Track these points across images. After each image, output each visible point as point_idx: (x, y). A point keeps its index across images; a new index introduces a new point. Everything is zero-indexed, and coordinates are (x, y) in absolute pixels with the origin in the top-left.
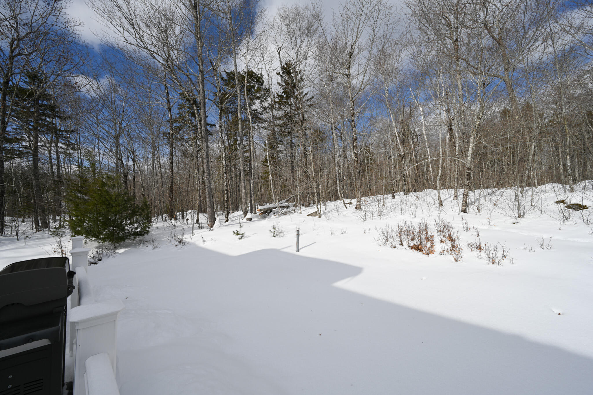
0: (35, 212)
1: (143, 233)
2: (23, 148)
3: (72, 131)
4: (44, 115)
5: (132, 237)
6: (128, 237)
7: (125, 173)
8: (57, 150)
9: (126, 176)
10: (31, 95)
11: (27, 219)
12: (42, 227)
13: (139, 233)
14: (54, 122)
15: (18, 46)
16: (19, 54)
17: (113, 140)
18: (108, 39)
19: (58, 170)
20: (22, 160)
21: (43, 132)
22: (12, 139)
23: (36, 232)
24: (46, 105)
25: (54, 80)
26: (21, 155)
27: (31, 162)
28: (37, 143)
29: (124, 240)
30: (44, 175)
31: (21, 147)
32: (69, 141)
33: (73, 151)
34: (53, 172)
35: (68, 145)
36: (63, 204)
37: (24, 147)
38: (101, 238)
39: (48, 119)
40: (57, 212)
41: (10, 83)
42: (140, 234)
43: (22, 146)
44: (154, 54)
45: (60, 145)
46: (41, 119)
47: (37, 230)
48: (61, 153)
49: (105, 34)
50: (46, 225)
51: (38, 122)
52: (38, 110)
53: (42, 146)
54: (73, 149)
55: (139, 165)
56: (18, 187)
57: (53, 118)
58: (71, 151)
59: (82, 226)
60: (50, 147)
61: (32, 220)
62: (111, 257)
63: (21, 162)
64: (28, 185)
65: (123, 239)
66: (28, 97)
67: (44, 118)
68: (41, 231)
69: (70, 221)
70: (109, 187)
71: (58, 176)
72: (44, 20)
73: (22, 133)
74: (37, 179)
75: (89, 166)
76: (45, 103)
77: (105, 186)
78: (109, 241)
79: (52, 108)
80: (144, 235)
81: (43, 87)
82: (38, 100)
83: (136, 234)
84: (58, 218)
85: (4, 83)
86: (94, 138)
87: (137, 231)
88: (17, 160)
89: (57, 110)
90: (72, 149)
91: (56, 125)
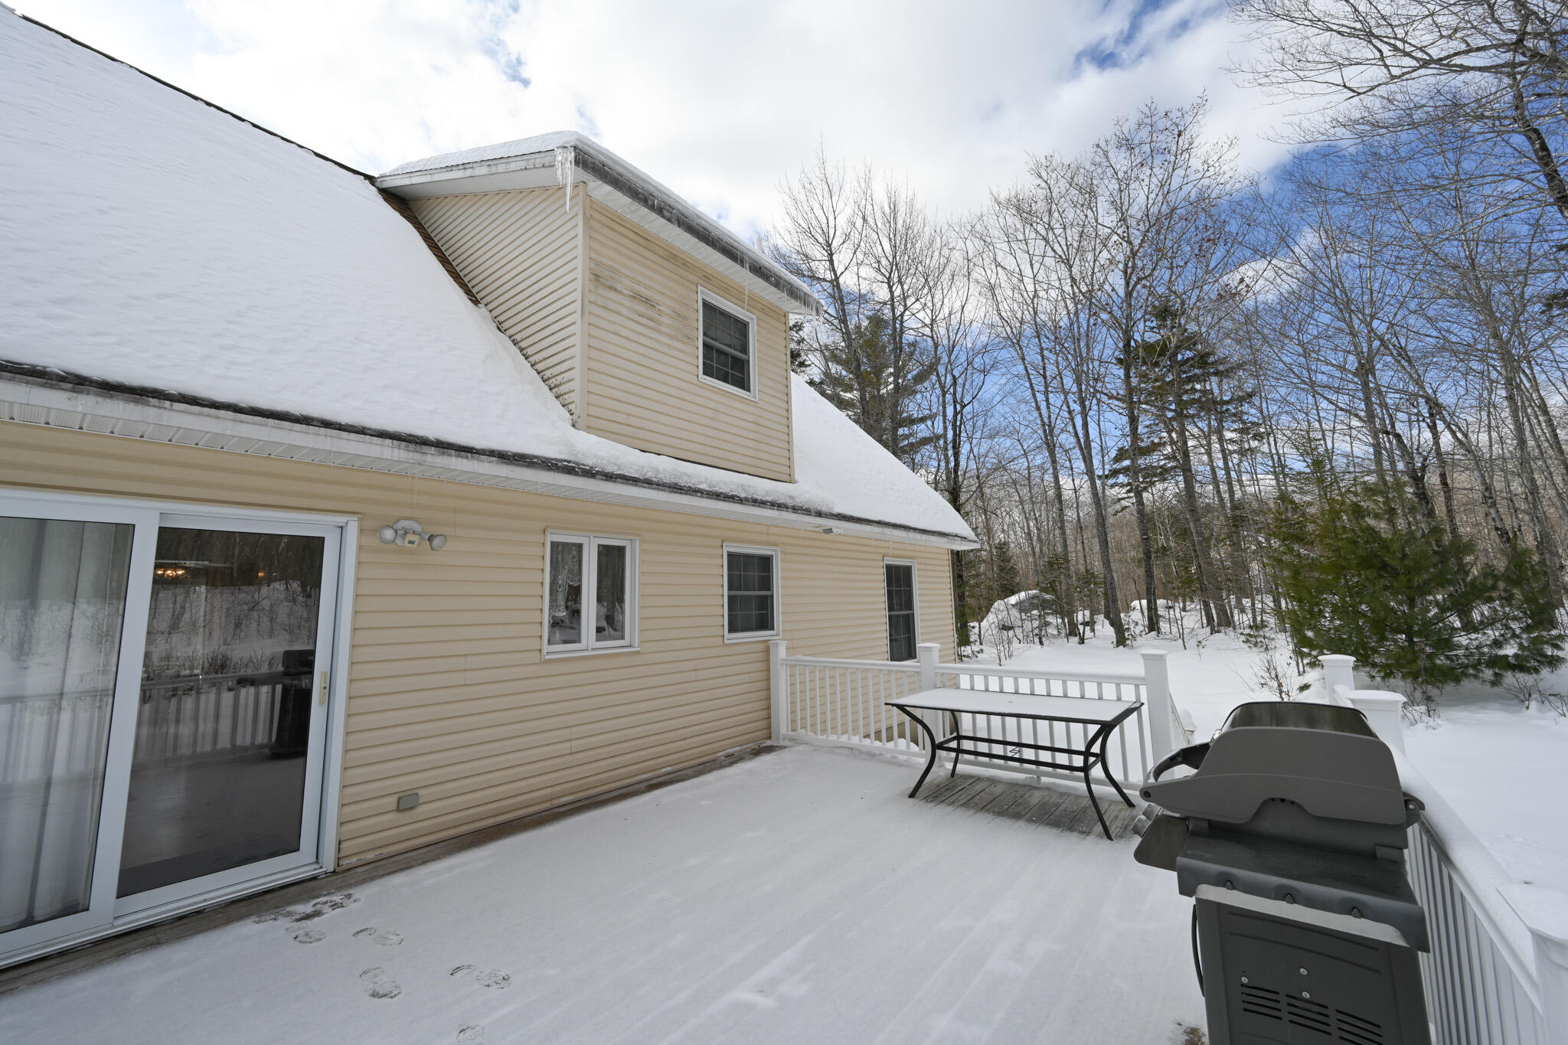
0: (1203, 589)
1: (1533, 663)
2: (1165, 459)
3: (1250, 395)
4: (1189, 380)
5: (1488, 673)
6: (1471, 671)
7: (1414, 470)
8: (1222, 446)
9: (1418, 479)
10: (1164, 350)
11: (1189, 606)
12: (1220, 625)
13: (1512, 661)
14: (1208, 387)
15: (1134, 267)
16: (1139, 279)
17: (1354, 384)
18: (1305, 124)
19: (1231, 492)
20: (1166, 485)
21: (1192, 416)
22: (1147, 447)
23: (1212, 634)
24: (1192, 359)
25: (1199, 299)
26: (1163, 474)
27: (1182, 485)
28: (1185, 443)
29: (1457, 680)
30: (1208, 508)
31: (1162, 458)
32: (1244, 423)
33: (1256, 442)
34: (1221, 499)
35: (1243, 431)
36: (1255, 567)
37: (1167, 457)
38: (1374, 665)
39: (1198, 387)
40: (1244, 589)
41: (1133, 343)
42: (1519, 665)
43: (1163, 455)
44: (1457, 60)
45: (1228, 435)
46: (1186, 392)
47: (1212, 630)
48: (1231, 452)
49: (1296, 119)
50: (1227, 622)
51: (1182, 400)
52: (1179, 376)
53: (1195, 447)
54: (1258, 437)
55: (1466, 435)
56: (1167, 540)
57: (1205, 381)
58: (1254, 444)
59: (1315, 626)
60: (1209, 444)
61: (1198, 607)
62: (1420, 726)
63: (1166, 489)
64: (1184, 534)
65: (1452, 675)
66: (1160, 355)
67: (1189, 387)
68: (1219, 632)
69: (1278, 611)
70: (1377, 516)
71: (1234, 507)
72: (1166, 189)
73: (1160, 431)
74: (1197, 520)
75: (1308, 470)
76: (1189, 354)
77: (1363, 517)
78: (1404, 677)
79: (1202, 360)
80: (1537, 671)
81: (1180, 324)
82: (1175, 355)
83: (1501, 664)
84: (1246, 602)
85: (1124, 346)
86: (1303, 395)
87: (1502, 652)
88: (1159, 486)
89: (1211, 359)
90: (1255, 437)
91: (1212, 393)
